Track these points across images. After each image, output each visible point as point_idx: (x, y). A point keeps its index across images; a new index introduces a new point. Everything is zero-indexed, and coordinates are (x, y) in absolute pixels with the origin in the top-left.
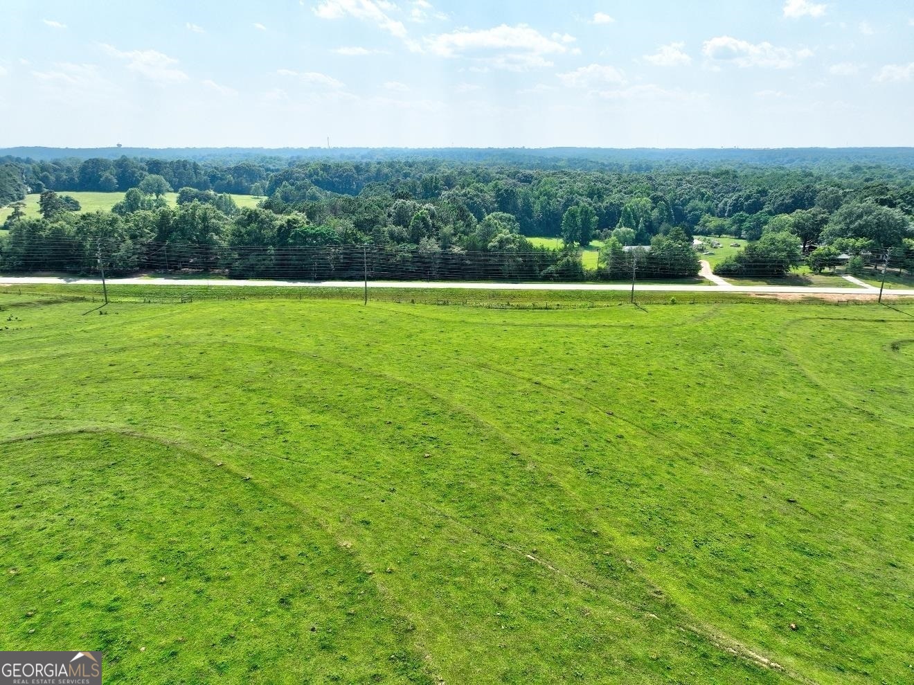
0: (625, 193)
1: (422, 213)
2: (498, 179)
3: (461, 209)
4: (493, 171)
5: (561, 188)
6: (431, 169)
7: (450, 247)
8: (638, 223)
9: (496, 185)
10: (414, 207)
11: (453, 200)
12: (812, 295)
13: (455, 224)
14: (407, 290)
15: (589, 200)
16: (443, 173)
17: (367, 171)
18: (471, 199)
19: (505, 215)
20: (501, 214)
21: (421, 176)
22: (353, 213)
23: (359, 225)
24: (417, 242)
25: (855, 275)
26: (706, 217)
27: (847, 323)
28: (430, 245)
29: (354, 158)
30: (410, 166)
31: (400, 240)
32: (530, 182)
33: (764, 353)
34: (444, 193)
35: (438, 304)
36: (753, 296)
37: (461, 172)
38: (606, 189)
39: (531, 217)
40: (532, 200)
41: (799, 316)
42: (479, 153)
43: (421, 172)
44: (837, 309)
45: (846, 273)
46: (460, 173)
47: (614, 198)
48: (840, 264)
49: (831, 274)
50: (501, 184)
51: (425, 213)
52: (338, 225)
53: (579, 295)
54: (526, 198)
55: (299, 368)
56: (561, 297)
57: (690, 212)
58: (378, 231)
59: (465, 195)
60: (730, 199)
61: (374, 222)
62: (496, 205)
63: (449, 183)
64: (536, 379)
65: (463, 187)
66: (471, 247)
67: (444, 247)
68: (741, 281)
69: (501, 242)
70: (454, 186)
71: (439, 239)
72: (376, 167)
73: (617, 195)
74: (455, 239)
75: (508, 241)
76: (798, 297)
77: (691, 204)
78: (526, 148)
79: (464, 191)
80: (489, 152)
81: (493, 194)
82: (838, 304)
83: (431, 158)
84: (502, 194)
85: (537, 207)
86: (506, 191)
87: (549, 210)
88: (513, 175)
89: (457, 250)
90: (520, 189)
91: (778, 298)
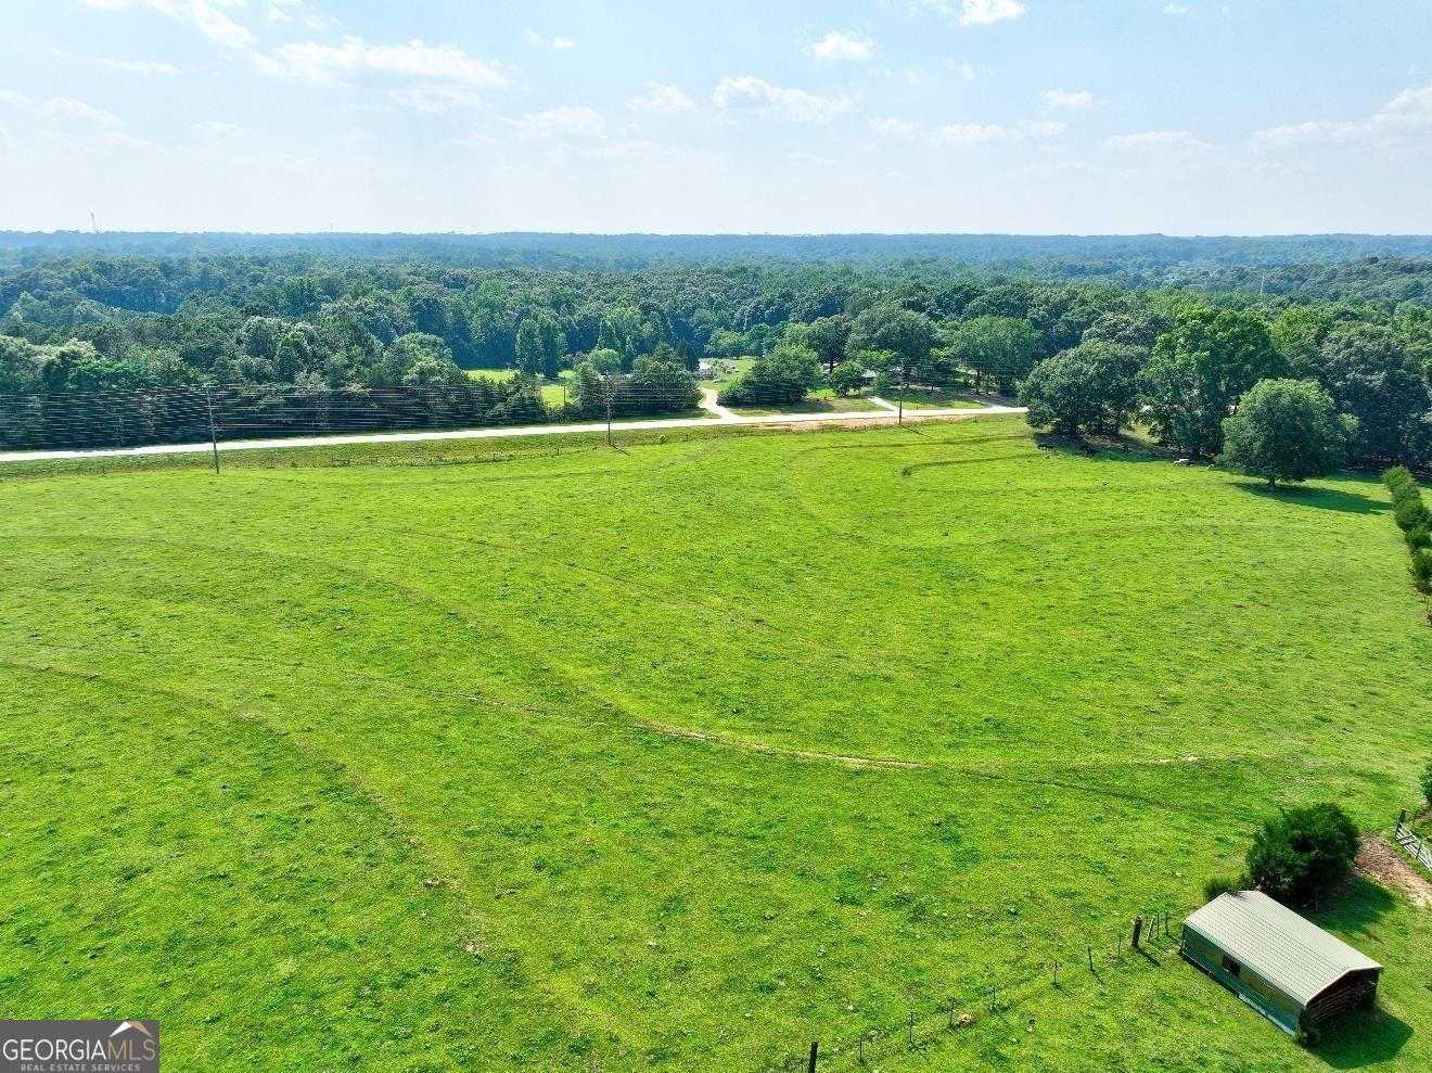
0: (605, 301)
1: (293, 336)
2: (412, 284)
3: (355, 329)
4: (403, 271)
5: (511, 295)
6: (299, 269)
7: (343, 385)
8: (624, 344)
9: (410, 293)
10: (280, 327)
11: (342, 315)
12: (831, 422)
13: (348, 350)
14: (283, 451)
15: (554, 312)
16: (319, 275)
17: (184, 273)
18: (371, 314)
19: (427, 336)
20: (421, 335)
21: (282, 280)
22: (177, 339)
23: (188, 357)
24: (291, 379)
25: (883, 396)
26: (718, 332)
27: (862, 450)
28: (311, 384)
29: (151, 250)
30: (262, 265)
31: (262, 377)
32: (463, 288)
33: (761, 489)
34: (324, 305)
35: (334, 466)
36: (762, 427)
37: (350, 272)
38: (577, 296)
39: (468, 340)
40: (467, 313)
41: (810, 446)
42: (378, 243)
43: (282, 274)
44: (851, 435)
45: (873, 394)
46: (349, 275)
47: (588, 308)
48: (867, 385)
49: (857, 397)
50: (418, 291)
51: (298, 337)
52: (153, 359)
53: (539, 441)
54: (458, 312)
55: (131, 557)
56: (515, 445)
57: (697, 326)
58: (224, 366)
59: (360, 308)
60: (748, 306)
61: (214, 352)
62: (412, 323)
63: (332, 291)
64: (479, 539)
65: (356, 297)
66: (378, 383)
67: (334, 385)
68: (750, 412)
69: (422, 373)
70: (340, 296)
71: (324, 374)
72: (199, 267)
73: (595, 304)
74: (351, 373)
75: (432, 372)
76: (815, 425)
77: (698, 313)
78: (457, 233)
79: (358, 302)
80: (397, 240)
81: (406, 307)
82: (855, 430)
83: (295, 249)
84: (420, 306)
85: (475, 324)
86: (426, 301)
87: (495, 328)
88: (436, 277)
89: (355, 388)
90: (448, 298)
91: (792, 428)
